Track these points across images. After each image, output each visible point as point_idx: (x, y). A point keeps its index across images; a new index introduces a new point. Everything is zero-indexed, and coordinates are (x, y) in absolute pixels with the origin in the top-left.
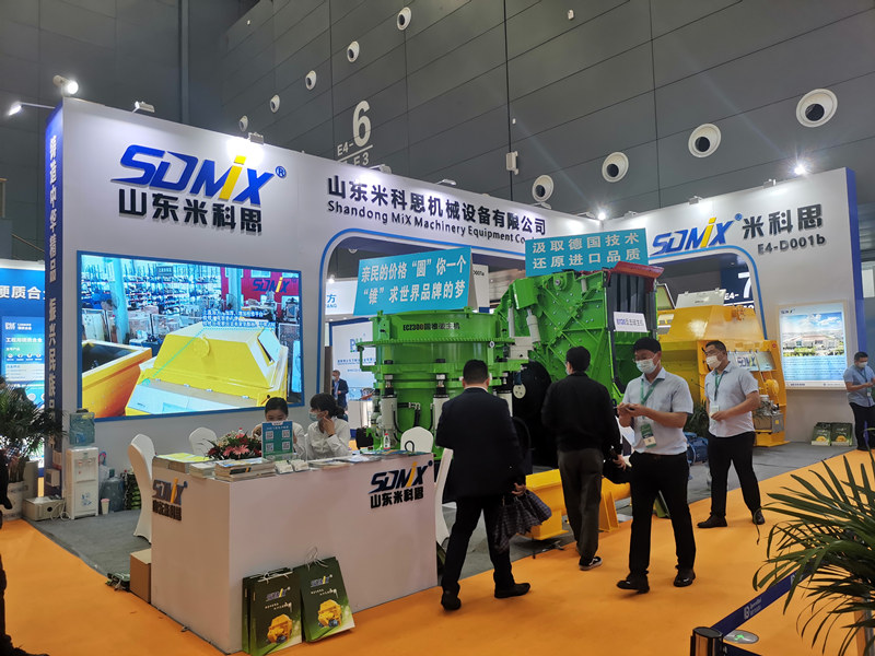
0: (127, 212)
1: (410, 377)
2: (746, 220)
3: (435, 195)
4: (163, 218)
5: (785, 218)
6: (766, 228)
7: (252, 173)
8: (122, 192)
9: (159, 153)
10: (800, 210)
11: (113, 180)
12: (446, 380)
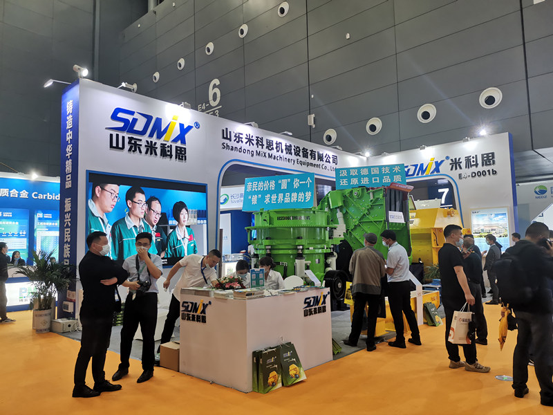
0: (114, 147)
1: (281, 247)
2: (452, 160)
3: (279, 140)
4: (134, 151)
5: (474, 159)
6: (463, 165)
7: (181, 126)
8: (111, 135)
9: (132, 113)
10: (482, 155)
11: (106, 128)
12: (302, 249)
